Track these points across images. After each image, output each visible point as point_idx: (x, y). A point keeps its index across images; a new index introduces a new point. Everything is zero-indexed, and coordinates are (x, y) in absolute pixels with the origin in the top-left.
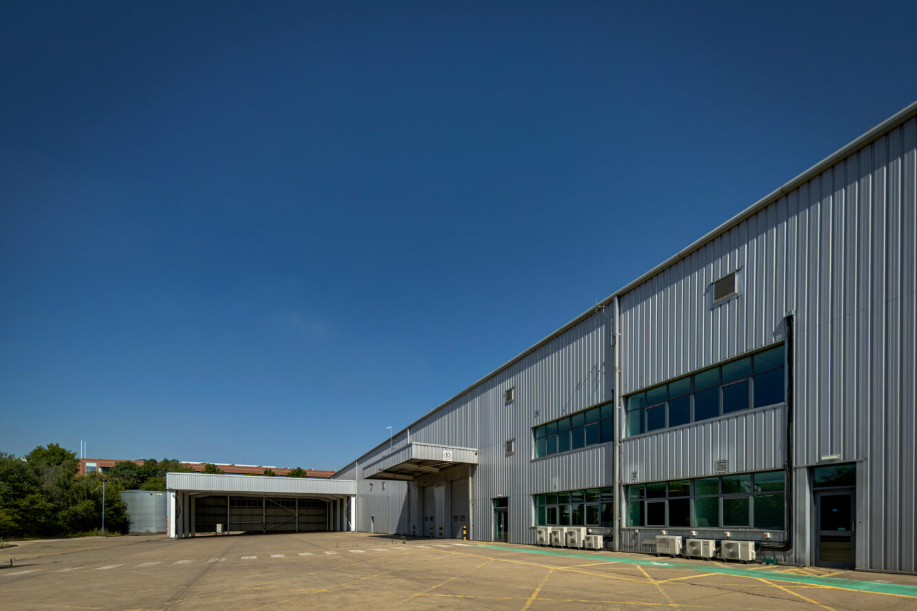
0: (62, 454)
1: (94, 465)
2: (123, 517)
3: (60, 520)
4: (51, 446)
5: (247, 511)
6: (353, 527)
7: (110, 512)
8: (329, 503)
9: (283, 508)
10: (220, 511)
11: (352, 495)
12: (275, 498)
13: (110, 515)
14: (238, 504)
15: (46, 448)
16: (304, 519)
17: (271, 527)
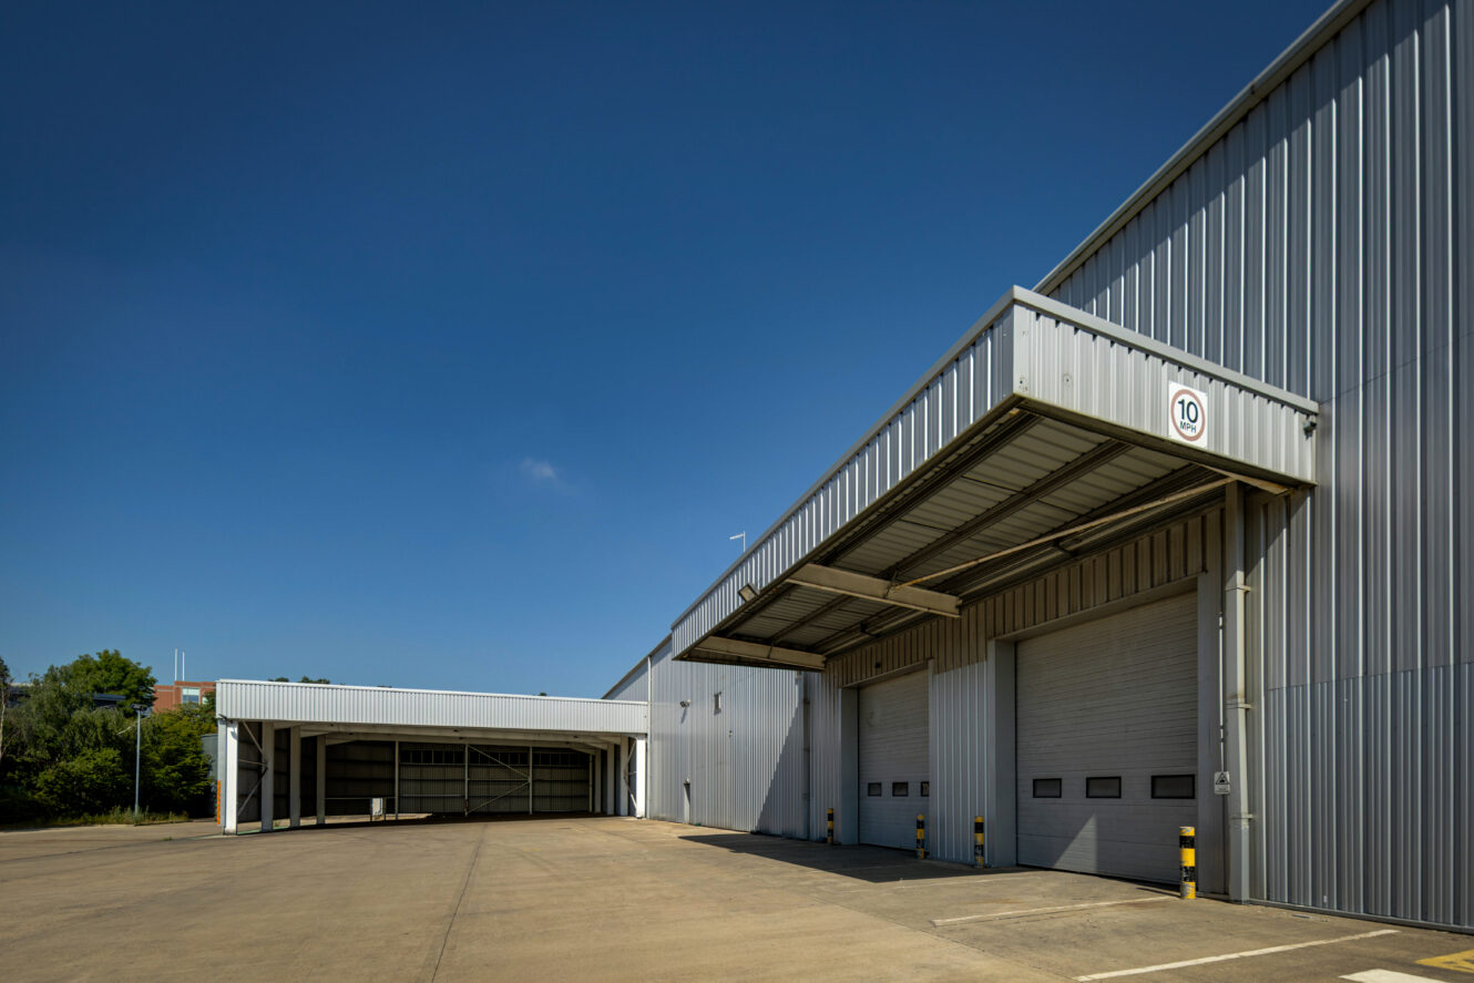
0: (123, 669)
1: (195, 692)
2: (202, 784)
3: (40, 789)
4: (106, 656)
5: (434, 772)
6: (640, 806)
7: (174, 775)
8: (594, 757)
9: (502, 767)
10: (379, 772)
11: (637, 734)
12: (488, 747)
13: (173, 779)
14: (416, 758)
15: (97, 659)
16: (545, 789)
17: (481, 805)
